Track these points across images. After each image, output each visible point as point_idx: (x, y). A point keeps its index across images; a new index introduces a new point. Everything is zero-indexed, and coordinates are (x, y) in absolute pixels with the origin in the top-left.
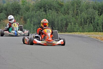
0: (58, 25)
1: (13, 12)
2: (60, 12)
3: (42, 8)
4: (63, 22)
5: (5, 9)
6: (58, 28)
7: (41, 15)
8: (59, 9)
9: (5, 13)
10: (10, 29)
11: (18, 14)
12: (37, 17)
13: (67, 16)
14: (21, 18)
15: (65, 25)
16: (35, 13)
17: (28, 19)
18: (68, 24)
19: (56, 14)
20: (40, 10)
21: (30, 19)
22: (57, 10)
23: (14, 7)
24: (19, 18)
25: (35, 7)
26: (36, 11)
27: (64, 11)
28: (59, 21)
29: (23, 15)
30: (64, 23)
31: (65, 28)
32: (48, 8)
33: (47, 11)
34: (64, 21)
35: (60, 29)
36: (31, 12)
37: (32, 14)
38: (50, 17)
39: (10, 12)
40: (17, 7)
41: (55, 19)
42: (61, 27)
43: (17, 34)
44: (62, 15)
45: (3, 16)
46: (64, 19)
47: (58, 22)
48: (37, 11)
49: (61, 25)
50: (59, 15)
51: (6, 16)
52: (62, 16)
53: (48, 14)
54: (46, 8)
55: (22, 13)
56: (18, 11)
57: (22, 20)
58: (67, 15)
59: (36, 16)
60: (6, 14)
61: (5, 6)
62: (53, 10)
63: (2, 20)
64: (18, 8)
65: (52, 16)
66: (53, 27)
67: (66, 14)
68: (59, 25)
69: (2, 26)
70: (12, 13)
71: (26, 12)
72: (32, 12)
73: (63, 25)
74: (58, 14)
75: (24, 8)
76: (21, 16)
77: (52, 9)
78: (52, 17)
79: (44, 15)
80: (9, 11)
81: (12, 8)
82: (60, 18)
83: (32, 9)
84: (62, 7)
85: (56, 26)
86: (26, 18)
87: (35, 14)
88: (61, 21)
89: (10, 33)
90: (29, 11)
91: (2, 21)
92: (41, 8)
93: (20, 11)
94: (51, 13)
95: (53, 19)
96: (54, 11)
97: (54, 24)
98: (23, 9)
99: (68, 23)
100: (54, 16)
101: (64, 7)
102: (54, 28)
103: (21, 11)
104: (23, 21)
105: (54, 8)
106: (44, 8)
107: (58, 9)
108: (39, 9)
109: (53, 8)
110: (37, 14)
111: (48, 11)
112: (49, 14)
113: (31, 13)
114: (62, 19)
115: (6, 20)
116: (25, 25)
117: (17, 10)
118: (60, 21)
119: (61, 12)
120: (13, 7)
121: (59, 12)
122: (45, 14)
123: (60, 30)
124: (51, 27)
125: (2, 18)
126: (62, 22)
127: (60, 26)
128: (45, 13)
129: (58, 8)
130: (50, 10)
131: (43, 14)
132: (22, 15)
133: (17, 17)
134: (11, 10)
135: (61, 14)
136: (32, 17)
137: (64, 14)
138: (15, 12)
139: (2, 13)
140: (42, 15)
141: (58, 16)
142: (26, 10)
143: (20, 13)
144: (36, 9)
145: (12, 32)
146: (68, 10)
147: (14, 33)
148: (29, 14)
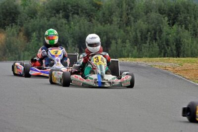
1: (4, 19)
2: (94, 19)
3: (61, 11)
7: (59, 24)
8: (94, 14)
10: (87, 70)
11: (14, 24)
13: (109, 27)
14: (20, 31)
15: (104, 45)
16: (46, 21)
17: (34, 33)
18: (111, 43)
19: (88, 23)
20: (57, 15)
21: (37, 33)
22: (89, 16)
23: (7, 10)
24: (17, 31)
25: (48, 10)
26: (48, 17)
27: (103, 16)
29: (24, 25)
30: (103, 41)
32: (72, 12)
33: (71, 18)
34: (104, 36)
36: (40, 19)
37: (41, 23)
38: (77, 28)
40: (13, 9)
43: (103, 83)
44: (99, 25)
46: (102, 33)
48: (51, 16)
50: (94, 25)
52: (98, 28)
53: (72, 23)
54: (69, 12)
55: (21, 22)
56: (13, 17)
57: (21, 34)
58: (109, 24)
62: (82, 16)
64: (13, 11)
65: (80, 27)
67: (107, 24)
70: (3, 21)
71: (30, 19)
72: (42, 20)
74: (92, 22)
75: (25, 11)
76: (19, 27)
77: (81, 14)
78: (80, 29)
81: (3, 12)
82: (95, 30)
83: (41, 13)
84: (98, 9)
86: (30, 31)
87: (48, 23)
89: (85, 81)
90: (36, 18)
92: (58, 12)
93: (18, 17)
94: (78, 22)
95: (81, 32)
96: (84, 17)
98: (24, 14)
99: (111, 40)
100: (84, 27)
101: (103, 10)
103: (21, 17)
104: (24, 37)
106: (65, 11)
107: (92, 13)
108: (55, 14)
109: (82, 11)
110: (50, 22)
111: (72, 16)
112: (74, 24)
113: (40, 21)
116: (28, 44)
117: (13, 15)
119: (98, 20)
121: (92, 19)
122: (65, 24)
128: (66, 22)
129: (91, 11)
130: (76, 16)
131: (62, 23)
132: (21, 25)
133: (13, 30)
134: (1, 16)
135: (98, 22)
136: (42, 29)
137: (103, 23)
138: (8, 20)
140: (62, 25)
141: (91, 28)
142: (30, 15)
143: (19, 21)
144: (49, 14)
145: (89, 78)
146: (110, 16)
147: (96, 80)
148: (36, 22)
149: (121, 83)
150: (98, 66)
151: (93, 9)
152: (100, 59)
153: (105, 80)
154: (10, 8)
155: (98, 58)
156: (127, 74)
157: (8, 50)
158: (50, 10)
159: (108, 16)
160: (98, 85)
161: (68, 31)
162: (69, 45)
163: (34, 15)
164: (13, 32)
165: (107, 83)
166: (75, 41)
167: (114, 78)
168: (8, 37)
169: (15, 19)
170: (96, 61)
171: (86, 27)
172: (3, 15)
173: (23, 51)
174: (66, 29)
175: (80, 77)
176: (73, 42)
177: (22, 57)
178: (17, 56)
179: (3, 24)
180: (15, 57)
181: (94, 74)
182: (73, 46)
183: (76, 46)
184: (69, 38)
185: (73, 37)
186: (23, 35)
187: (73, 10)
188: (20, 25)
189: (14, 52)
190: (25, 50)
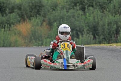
0: (103, 32)
1: (31, 12)
2: (106, 10)
3: (78, 4)
4: (111, 26)
5: (18, 7)
6: (103, 37)
7: (76, 15)
8: (106, 6)
9: (17, 13)
11: (38, 15)
12: (70, 19)
13: (118, 18)
14: (44, 21)
15: (115, 32)
16: (65, 13)
17: (55, 23)
18: (120, 31)
19: (101, 14)
20: (75, 7)
21: (58, 23)
22: (102, 8)
23: (33, 4)
24: (40, 22)
25: (67, 4)
26: (68, 9)
27: (114, 8)
28: (104, 25)
29: (47, 16)
30: (114, 29)
31: (114, 37)
32: (88, 5)
33: (86, 10)
34: (114, 25)
35: (106, 38)
36: (60, 11)
37: (61, 14)
38: (91, 18)
39: (25, 12)
40: (37, 3)
41: (99, 22)
42: (108, 36)
43: (68, 66)
44: (110, 16)
45: (15, 18)
46: (113, 23)
47: (104, 27)
48: (70, 9)
49: (109, 31)
50: (106, 16)
51: (19, 19)
52: (109, 18)
53: (88, 14)
54: (85, 5)
55: (45, 14)
56: (38, 10)
57: (45, 24)
58: (118, 15)
59: (68, 18)
60: (19, 15)
61: (18, 2)
62: (96, 8)
63: (12, 25)
64: (38, 4)
65: (94, 17)
66: (96, 35)
67: (117, 14)
68: (105, 32)
69: (13, 34)
70: (29, 13)
71: (52, 11)
72: (62, 11)
73: (112, 32)
74: (104, 13)
75: (48, 4)
76: (43, 18)
77: (95, 7)
78: (94, 19)
79: (80, 16)
80: (24, 10)
81: (29, 5)
82: (107, 20)
83: (62, 6)
84: (110, 2)
85: (100, 34)
86: (52, 21)
87: (67, 15)
88: (108, 25)
89: (53, 64)
90: (57, 10)
91: (14, 27)
92: (76, 5)
93: (42, 9)
94: (93, 13)
95: (95, 22)
96: (98, 9)
97: (98, 30)
98: (47, 7)
99: (120, 28)
100: (98, 18)
101: (114, 3)
102: (97, 37)
103: (44, 10)
104: (47, 26)
105: (98, 4)
106: (82, 4)
107: (104, 5)
108: (73, 6)
109: (96, 4)
110: (69, 14)
111: (88, 9)
112: (89, 15)
113: (60, 13)
114: (110, 21)
115: (19, 24)
116: (50, 32)
117: (38, 8)
118: (106, 25)
119: (109, 11)
120: (31, 4)
121: (105, 10)
122: (82, 15)
123: (107, 41)
124: (92, 34)
125: (12, 22)
126: (109, 27)
127: (107, 34)
128: (83, 13)
129: (104, 4)
130: (91, 8)
131: (79, 14)
132: (45, 17)
133: (37, 20)
134: (28, 9)
135: (109, 13)
136: (62, 20)
137: (114, 14)
138: (34, 12)
139: (14, 14)
140: (78, 16)
141: (104, 18)
142: (52, 8)
143: (42, 12)
144: (68, 7)
145: (57, 62)
146: (119, 8)
147: (62, 63)
148: (57, 14)
149: (83, 66)
150: (65, 52)
151: (105, 2)
152: (66, 45)
153: (69, 63)
154: (35, 2)
155: (64, 44)
156: (90, 59)
157: (33, 38)
158: (69, 3)
159: (118, 8)
160: (63, 68)
161: (84, 21)
162: (84, 33)
163: (56, 7)
164: (38, 22)
165: (72, 66)
166: (90, 29)
167: (78, 62)
168: (33, 26)
169: (40, 11)
170: (63, 48)
171: (99, 17)
172: (29, 8)
173: (46, 38)
174: (82, 19)
175: (49, 61)
176: (88, 30)
177: (44, 43)
178: (40, 42)
179: (29, 15)
180: (39, 43)
181: (61, 58)
182: (88, 33)
183: (91, 33)
184: (85, 27)
185: (88, 26)
186: (46, 25)
187: (89, 3)
188: (43, 16)
189: (38, 40)
190: (48, 37)
